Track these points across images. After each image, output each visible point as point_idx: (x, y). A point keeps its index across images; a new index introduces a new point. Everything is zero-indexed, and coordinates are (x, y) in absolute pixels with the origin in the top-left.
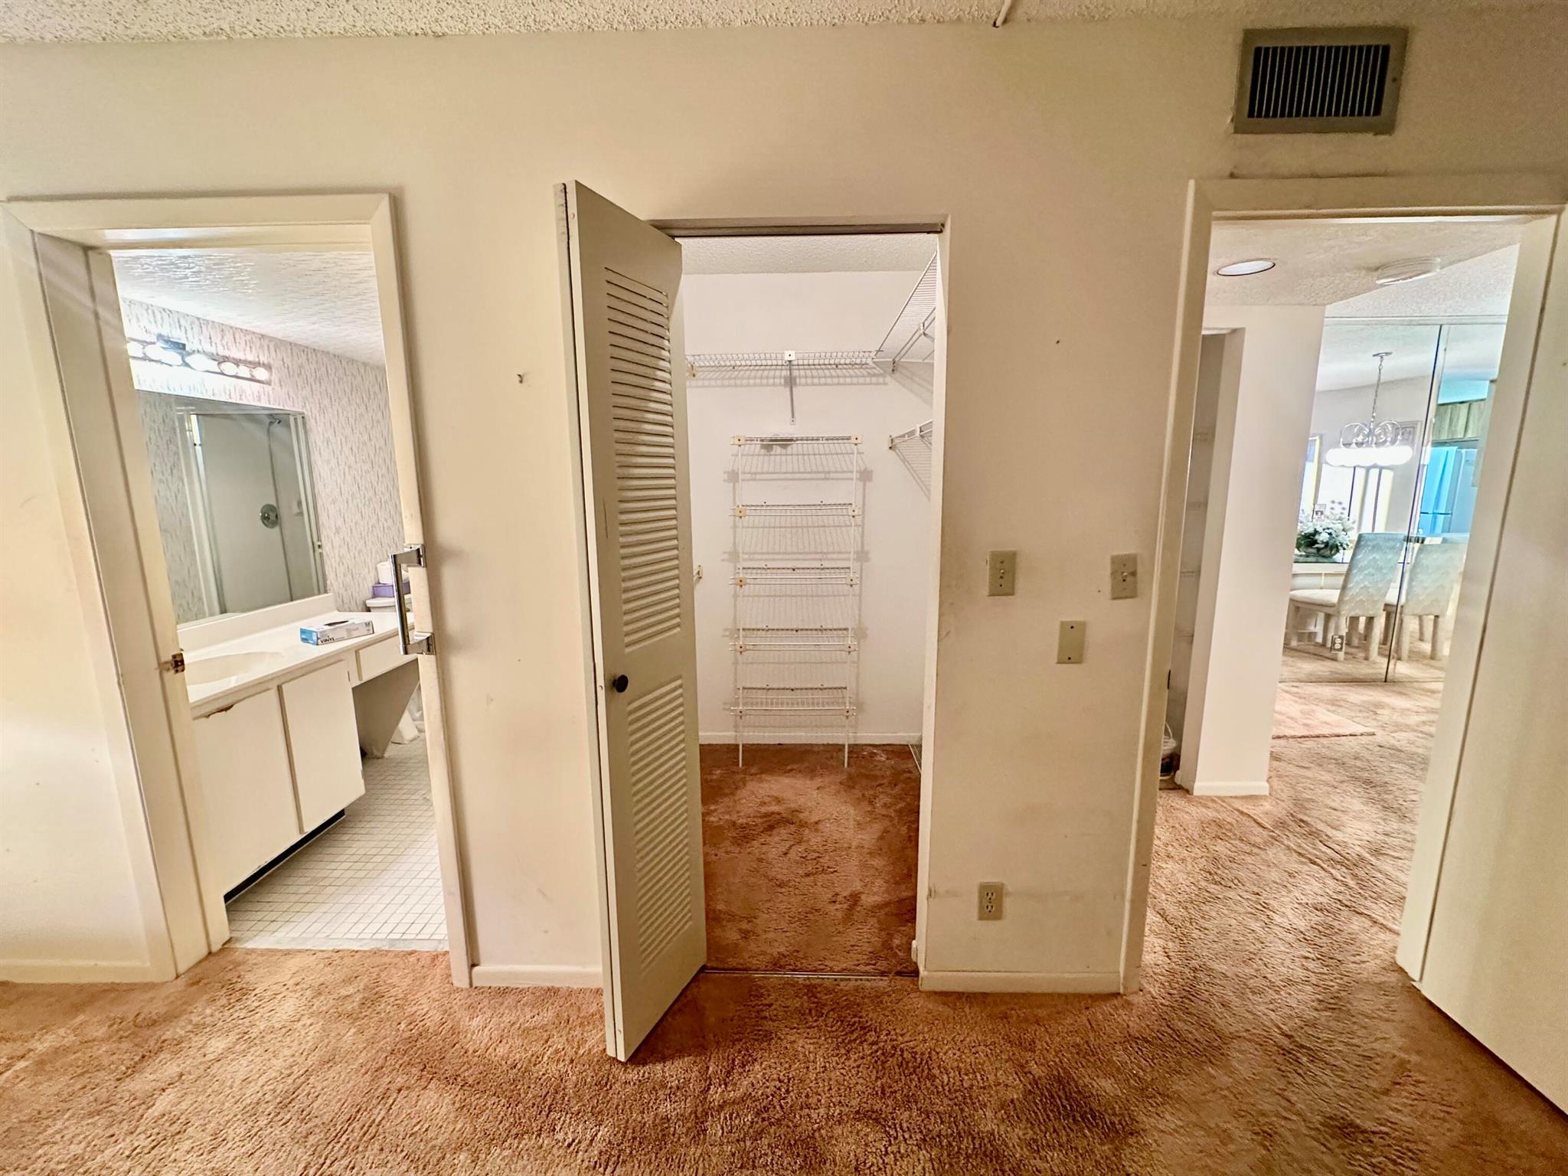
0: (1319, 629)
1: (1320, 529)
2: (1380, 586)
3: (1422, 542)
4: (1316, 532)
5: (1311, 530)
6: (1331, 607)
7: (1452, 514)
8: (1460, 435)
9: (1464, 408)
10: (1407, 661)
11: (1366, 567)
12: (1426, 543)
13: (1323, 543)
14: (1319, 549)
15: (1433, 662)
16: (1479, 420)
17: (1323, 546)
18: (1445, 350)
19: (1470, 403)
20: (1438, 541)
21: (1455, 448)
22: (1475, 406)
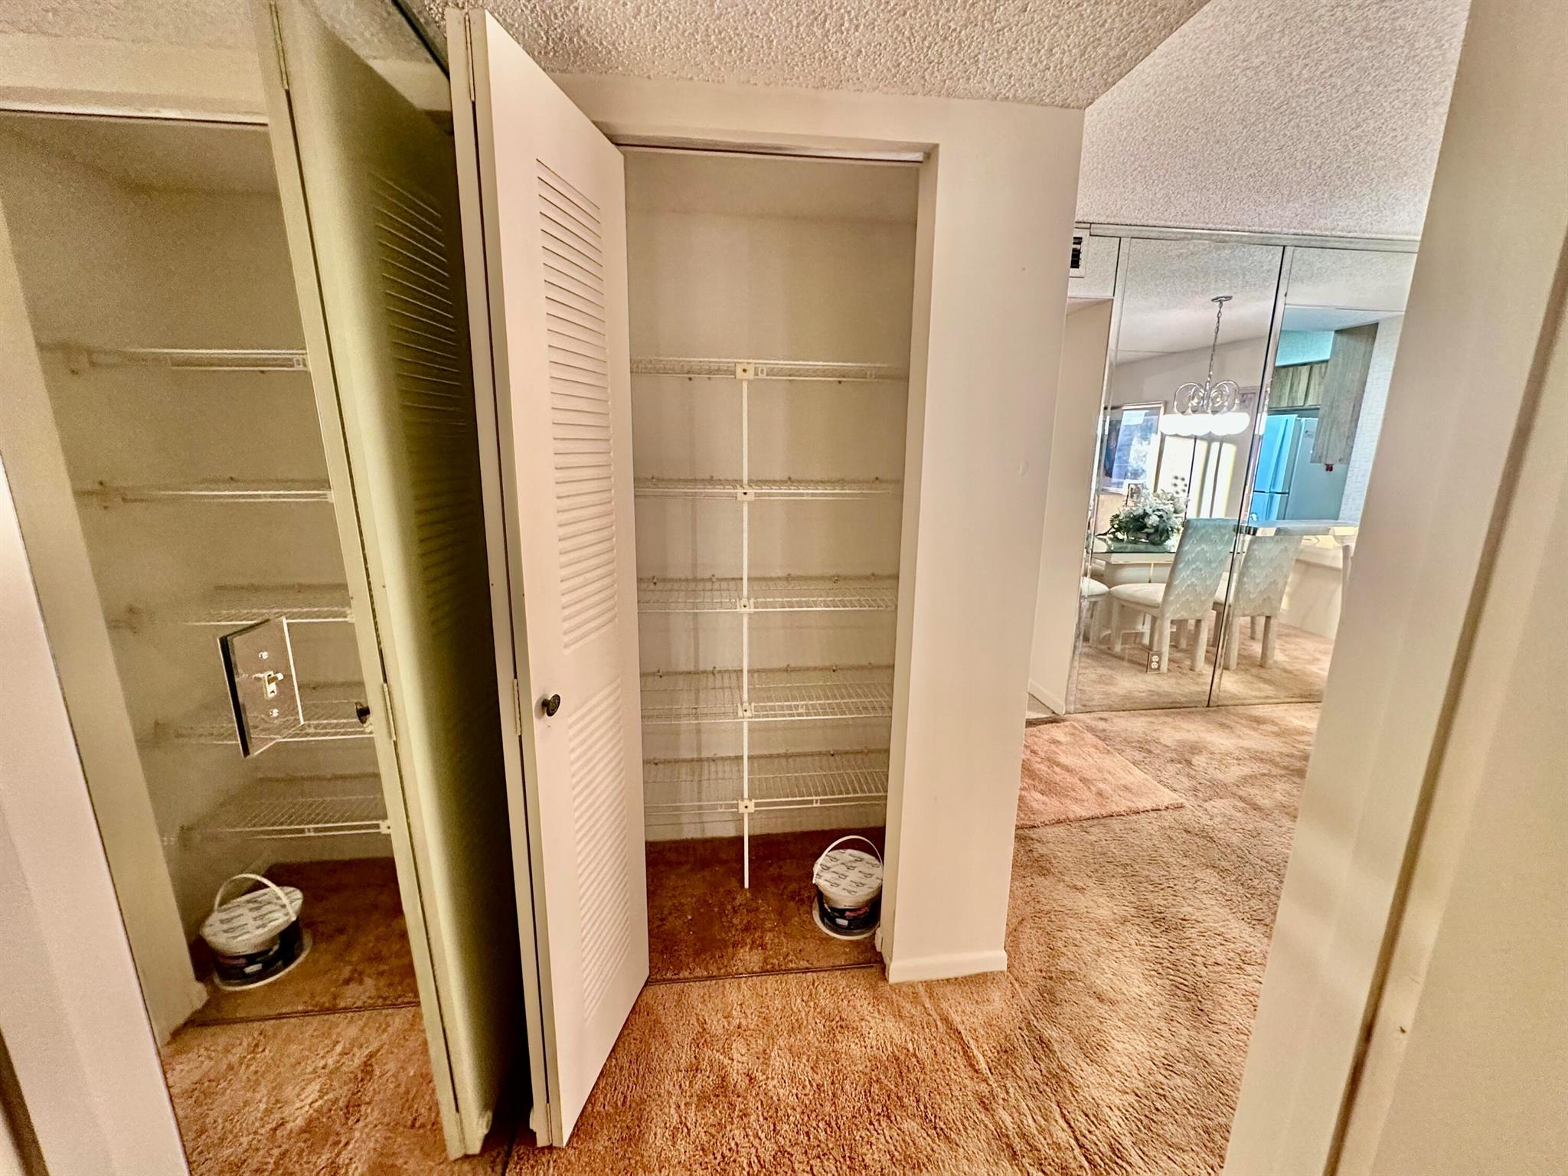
0: (1145, 629)
1: (1149, 511)
2: (1208, 583)
3: (1254, 534)
4: (1146, 515)
5: (1141, 512)
6: (1155, 607)
7: (1288, 493)
8: (1300, 403)
9: (1305, 370)
10: (1235, 672)
11: (1194, 561)
12: (1258, 534)
13: (1153, 527)
14: (1148, 535)
15: (1262, 672)
16: (1320, 384)
17: (1152, 531)
18: (1286, 295)
19: (1311, 364)
20: (1271, 532)
21: (1295, 416)
22: (1316, 368)
